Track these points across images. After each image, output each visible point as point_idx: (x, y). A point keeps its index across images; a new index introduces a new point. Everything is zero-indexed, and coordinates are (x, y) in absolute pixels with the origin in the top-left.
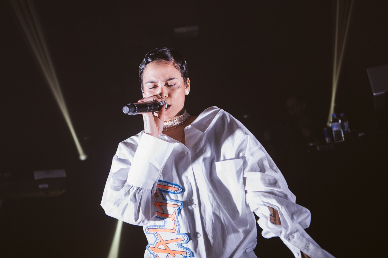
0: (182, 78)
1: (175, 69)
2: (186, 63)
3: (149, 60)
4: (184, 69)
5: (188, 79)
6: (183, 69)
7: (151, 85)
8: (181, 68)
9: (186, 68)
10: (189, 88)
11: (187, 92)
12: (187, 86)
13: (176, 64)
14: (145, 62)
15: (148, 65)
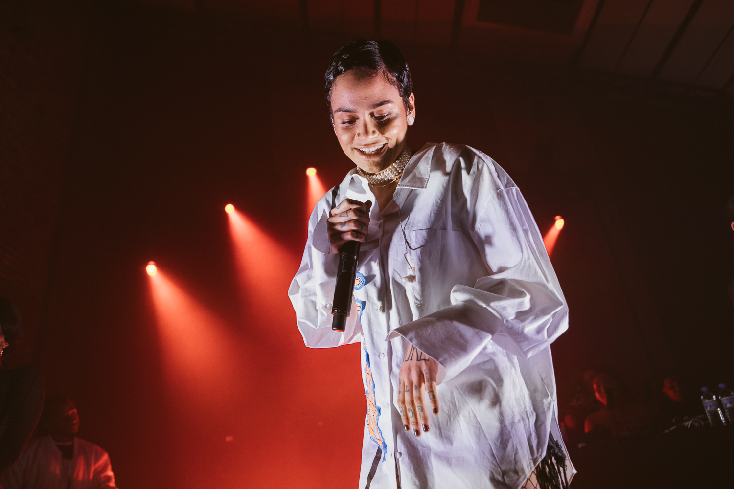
0: (401, 98)
1: (388, 85)
2: (408, 69)
3: (341, 68)
4: (405, 80)
5: (412, 95)
6: (401, 81)
7: (346, 116)
8: (400, 80)
9: (408, 77)
10: (414, 111)
11: (411, 120)
12: (411, 108)
13: (389, 75)
14: (333, 70)
15: (338, 78)
